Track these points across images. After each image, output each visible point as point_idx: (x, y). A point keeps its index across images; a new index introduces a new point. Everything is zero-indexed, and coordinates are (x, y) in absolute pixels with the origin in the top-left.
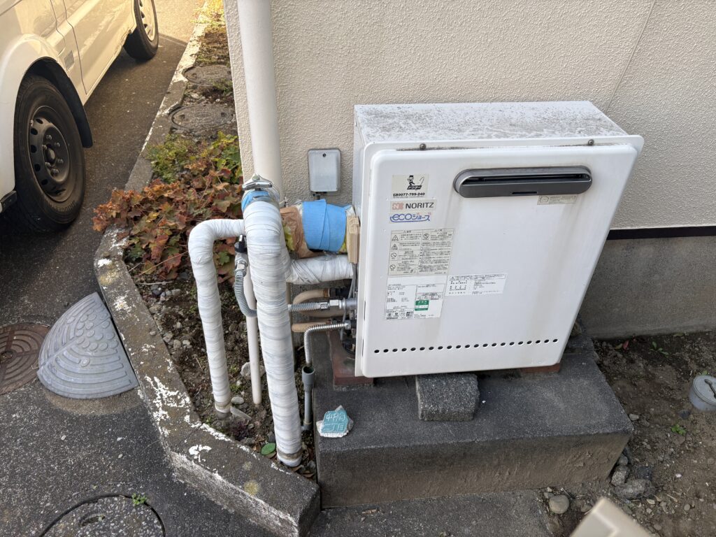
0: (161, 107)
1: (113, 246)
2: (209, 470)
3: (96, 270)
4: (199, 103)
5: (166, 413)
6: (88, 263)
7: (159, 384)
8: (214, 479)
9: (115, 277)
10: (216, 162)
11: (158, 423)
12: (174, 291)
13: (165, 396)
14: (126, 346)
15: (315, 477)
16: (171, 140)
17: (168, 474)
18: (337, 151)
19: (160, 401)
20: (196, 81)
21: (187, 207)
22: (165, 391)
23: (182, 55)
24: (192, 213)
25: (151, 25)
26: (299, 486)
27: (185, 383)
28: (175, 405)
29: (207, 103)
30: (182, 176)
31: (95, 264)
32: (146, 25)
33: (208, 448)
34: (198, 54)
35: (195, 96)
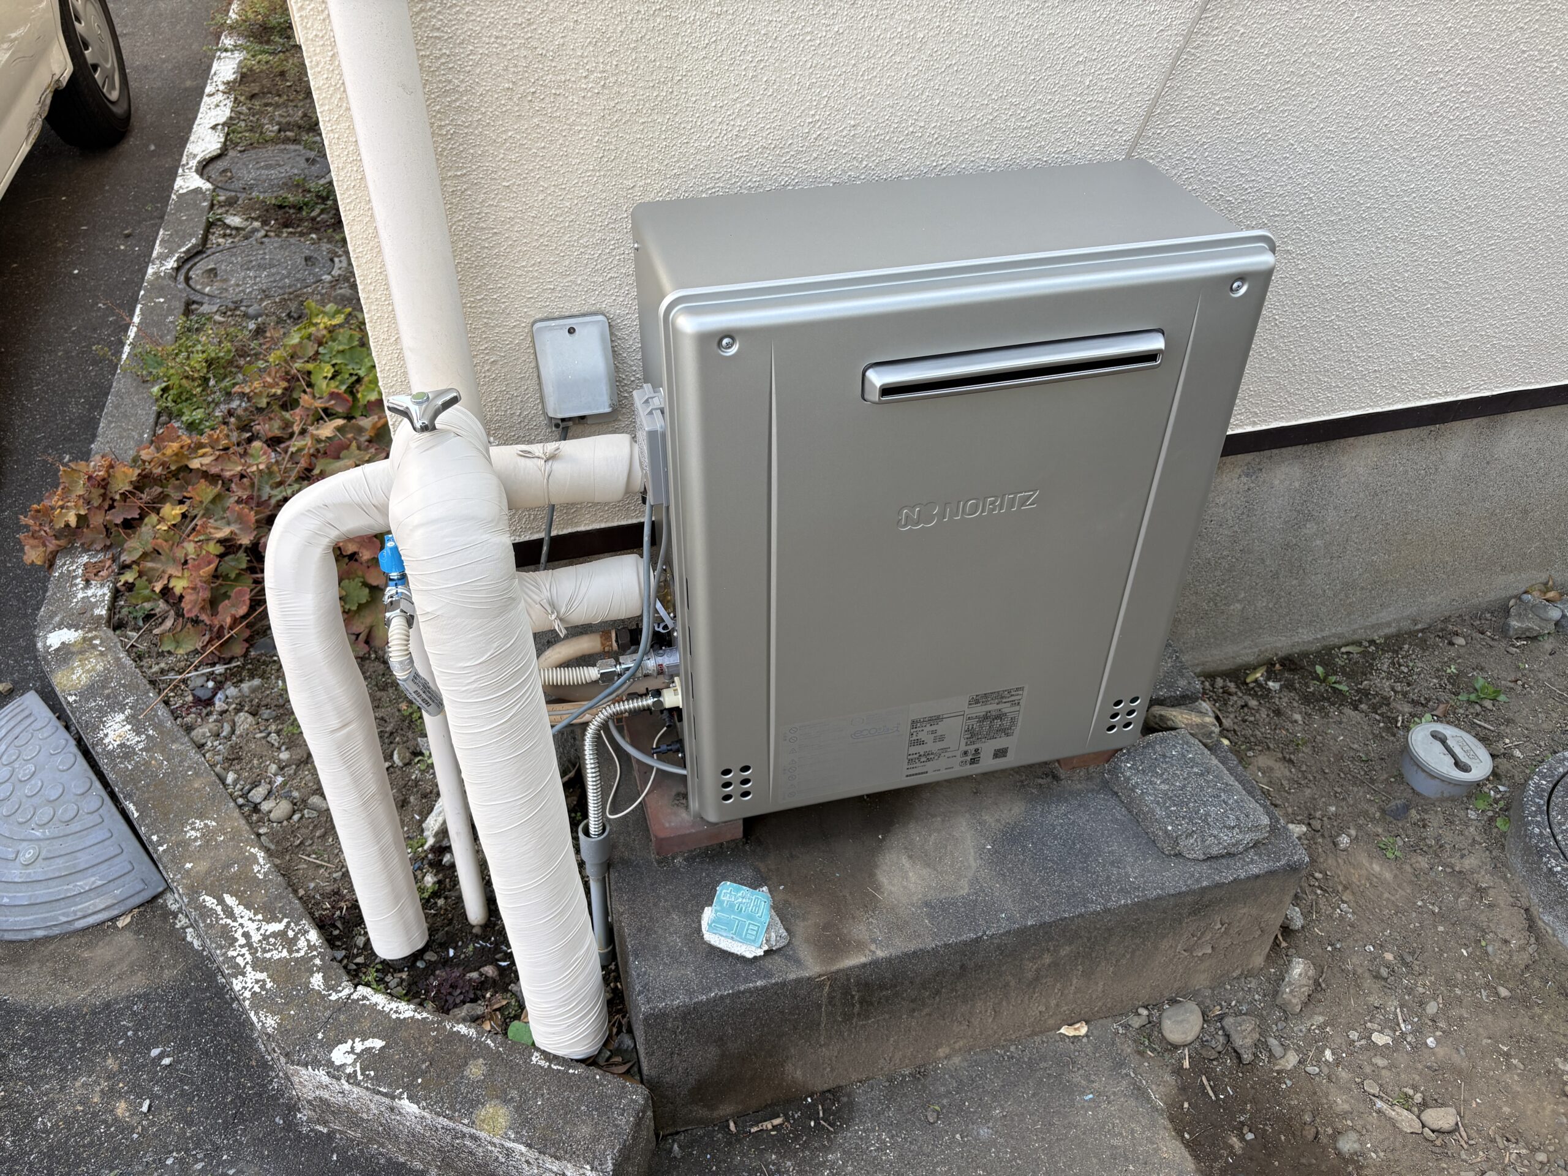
0: (155, 254)
1: (80, 595)
2: (385, 1095)
3: (45, 658)
4: (246, 238)
5: (263, 976)
6: (22, 643)
7: (239, 910)
8: (400, 1113)
9: (93, 670)
10: (309, 373)
11: (247, 1003)
12: (245, 686)
13: (256, 937)
14: (142, 830)
15: (635, 1069)
16: (189, 330)
17: (285, 1118)
18: (601, 318)
19: (244, 950)
20: (232, 187)
21: (252, 485)
22: (255, 925)
23: (191, 128)
24: (265, 497)
25: (109, 66)
26: (602, 1096)
27: (300, 899)
28: (285, 953)
29: (266, 236)
30: (230, 413)
31: (39, 645)
32: (95, 67)
33: (377, 1044)
34: (229, 124)
35: (235, 221)
